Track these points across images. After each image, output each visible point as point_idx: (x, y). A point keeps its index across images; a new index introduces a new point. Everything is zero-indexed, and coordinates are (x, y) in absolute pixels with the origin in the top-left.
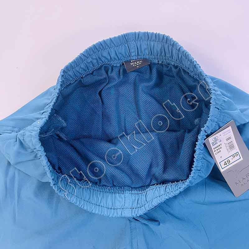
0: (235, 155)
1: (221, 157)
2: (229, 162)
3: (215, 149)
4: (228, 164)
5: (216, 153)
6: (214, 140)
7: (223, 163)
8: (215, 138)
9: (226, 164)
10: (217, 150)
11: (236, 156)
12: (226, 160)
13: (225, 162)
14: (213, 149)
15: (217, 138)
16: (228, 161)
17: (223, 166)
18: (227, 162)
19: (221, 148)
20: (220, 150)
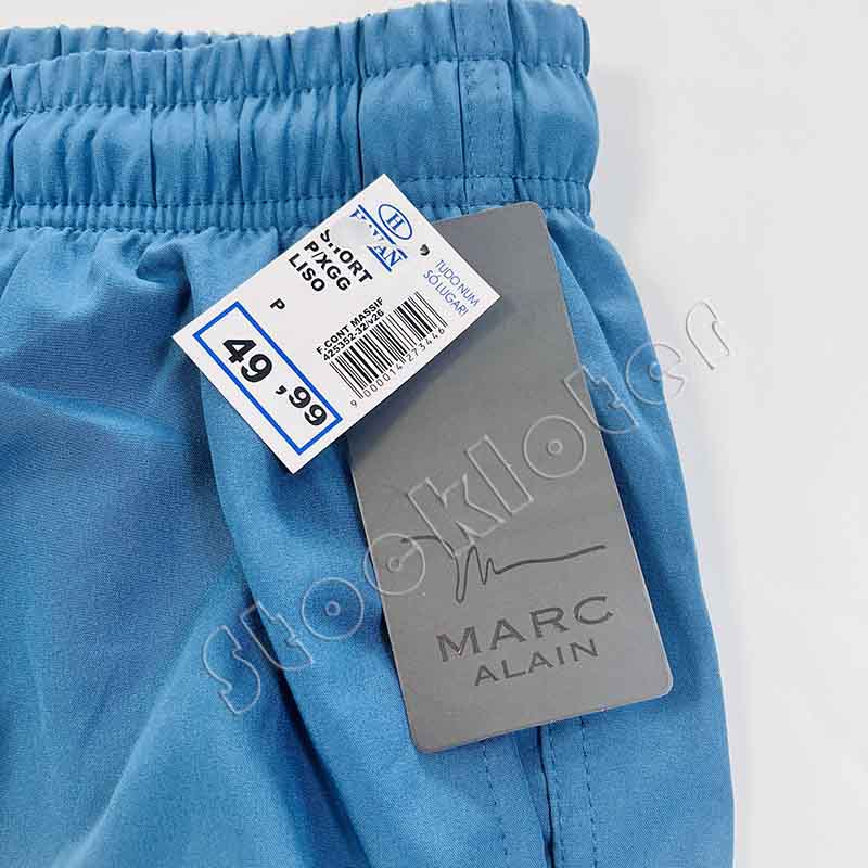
0: (315, 400)
1: (280, 304)
2: (251, 373)
3: (323, 246)
4: (235, 368)
5: (299, 263)
6: (387, 213)
7: (237, 327)
8: (398, 218)
9: (237, 357)
10: (324, 261)
11: (307, 409)
12: (261, 347)
13: (249, 344)
14: (321, 229)
15: (403, 230)
16: (261, 365)
17: (215, 337)
18: (247, 357)
19: (343, 284)
20: (331, 283)
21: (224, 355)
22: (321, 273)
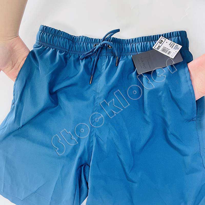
0: (159, 48)
1: (167, 42)
3: (173, 44)
4: (160, 41)
5: (171, 43)
6: (178, 48)
7: (163, 40)
9: (161, 41)
12: (162, 43)
14: (175, 43)
15: (177, 49)
19: (170, 46)
21: (161, 40)
22: (171, 45)
